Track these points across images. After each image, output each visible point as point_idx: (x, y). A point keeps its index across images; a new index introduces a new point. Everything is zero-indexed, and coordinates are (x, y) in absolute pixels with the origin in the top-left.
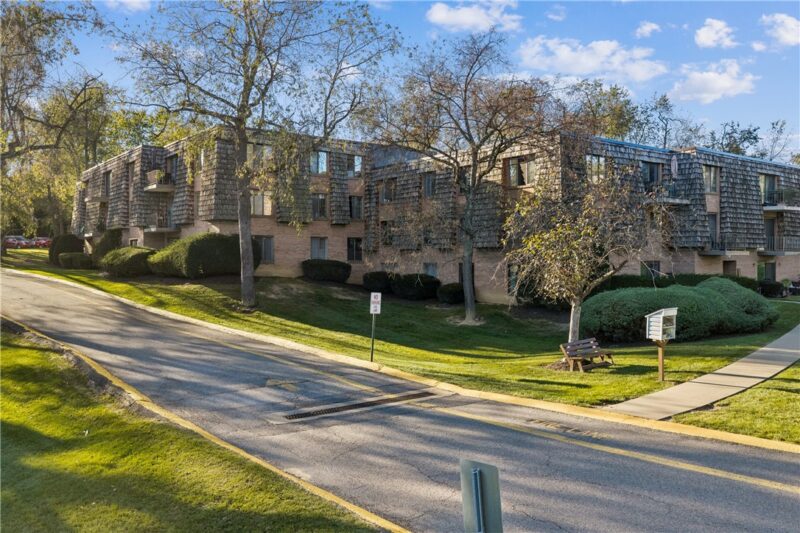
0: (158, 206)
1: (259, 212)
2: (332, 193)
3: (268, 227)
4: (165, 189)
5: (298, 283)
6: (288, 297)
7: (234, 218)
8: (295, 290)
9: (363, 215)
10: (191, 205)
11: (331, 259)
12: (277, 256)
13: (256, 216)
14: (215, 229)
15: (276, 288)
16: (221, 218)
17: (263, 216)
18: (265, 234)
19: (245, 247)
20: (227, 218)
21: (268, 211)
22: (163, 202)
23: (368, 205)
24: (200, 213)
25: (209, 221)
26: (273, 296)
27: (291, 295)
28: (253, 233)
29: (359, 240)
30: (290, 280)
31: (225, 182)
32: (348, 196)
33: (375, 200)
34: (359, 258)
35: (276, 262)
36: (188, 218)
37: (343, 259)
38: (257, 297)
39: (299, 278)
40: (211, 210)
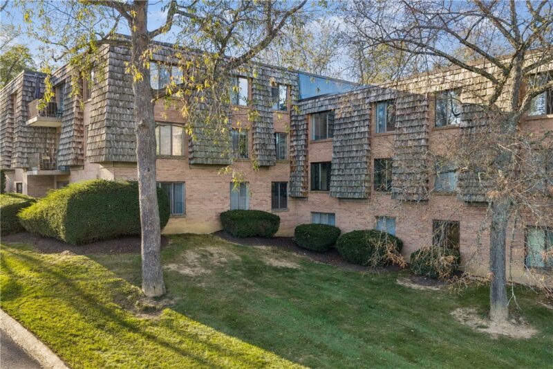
0: (45, 143)
1: (166, 152)
2: (254, 128)
3: (179, 171)
4: (50, 122)
5: (218, 243)
6: (209, 272)
7: (132, 160)
8: (216, 256)
9: (288, 155)
10: (80, 143)
11: (253, 208)
12: (190, 207)
13: (162, 157)
14: (107, 175)
15: (191, 256)
16: (114, 159)
17: (171, 157)
18: (174, 179)
19: (148, 205)
20: (124, 160)
21: (177, 151)
22: (51, 139)
23: (295, 143)
24: (89, 153)
25: (102, 163)
26: (187, 271)
27: (212, 268)
28: (158, 179)
29: (284, 185)
30: (206, 238)
31: (121, 111)
32: (273, 132)
33: (303, 137)
34: (284, 205)
35: (189, 214)
36: (76, 159)
37: (267, 207)
38: (166, 275)
39: (216, 233)
40: (101, 149)
